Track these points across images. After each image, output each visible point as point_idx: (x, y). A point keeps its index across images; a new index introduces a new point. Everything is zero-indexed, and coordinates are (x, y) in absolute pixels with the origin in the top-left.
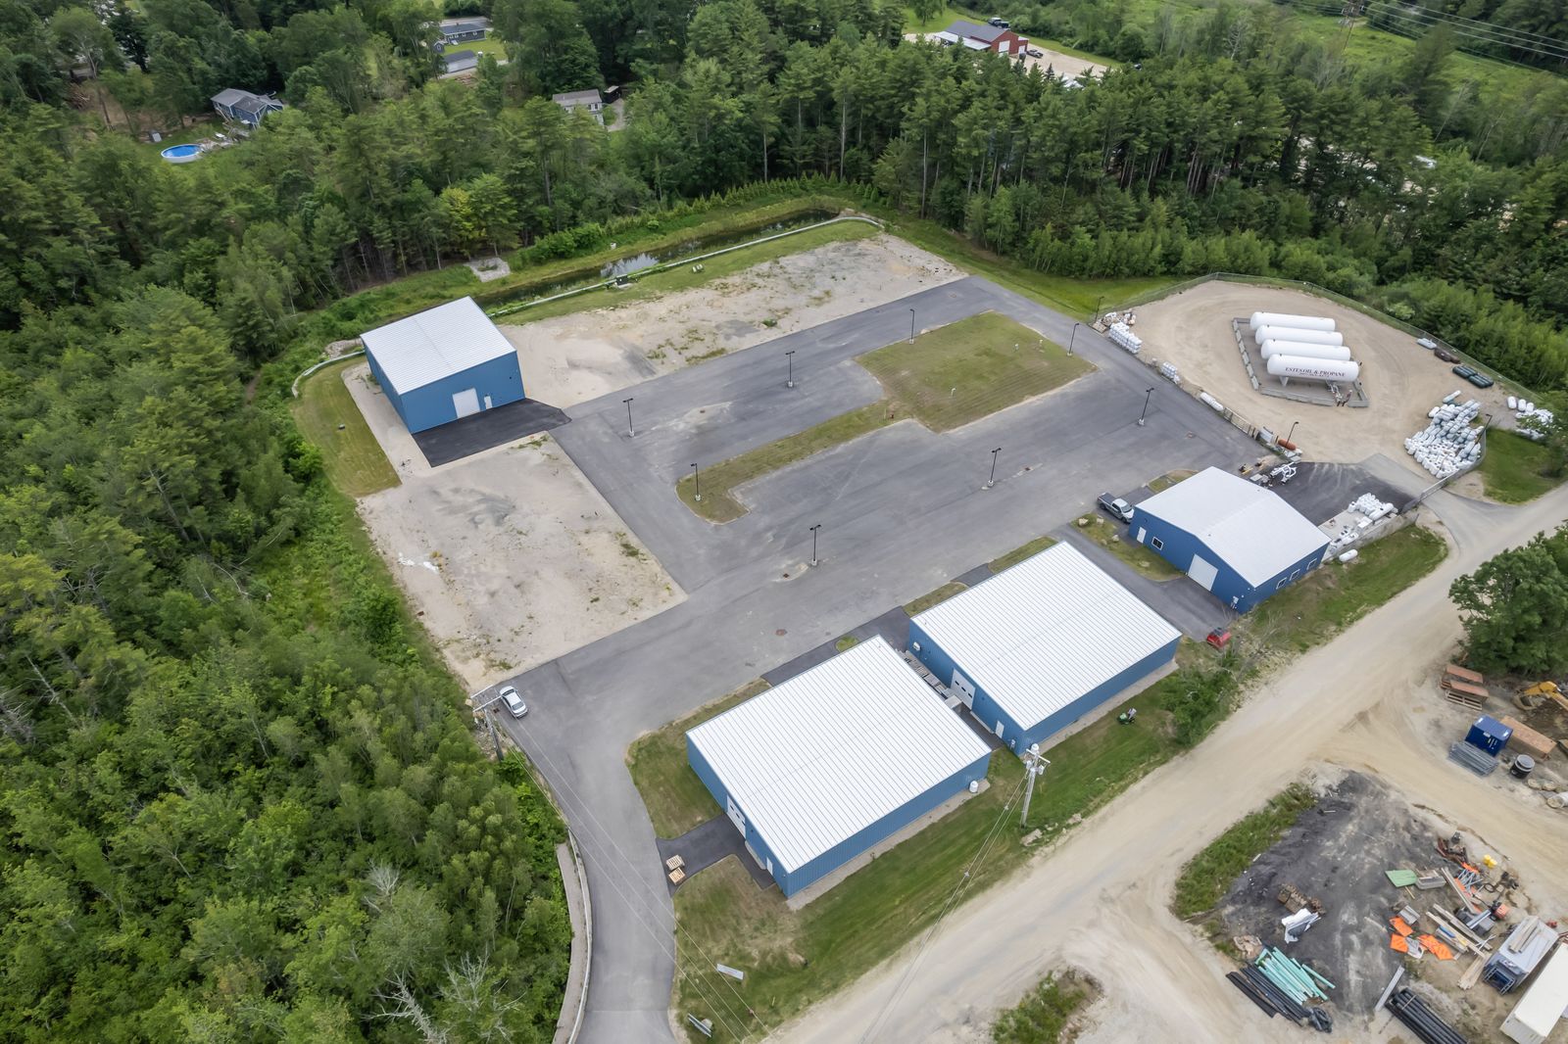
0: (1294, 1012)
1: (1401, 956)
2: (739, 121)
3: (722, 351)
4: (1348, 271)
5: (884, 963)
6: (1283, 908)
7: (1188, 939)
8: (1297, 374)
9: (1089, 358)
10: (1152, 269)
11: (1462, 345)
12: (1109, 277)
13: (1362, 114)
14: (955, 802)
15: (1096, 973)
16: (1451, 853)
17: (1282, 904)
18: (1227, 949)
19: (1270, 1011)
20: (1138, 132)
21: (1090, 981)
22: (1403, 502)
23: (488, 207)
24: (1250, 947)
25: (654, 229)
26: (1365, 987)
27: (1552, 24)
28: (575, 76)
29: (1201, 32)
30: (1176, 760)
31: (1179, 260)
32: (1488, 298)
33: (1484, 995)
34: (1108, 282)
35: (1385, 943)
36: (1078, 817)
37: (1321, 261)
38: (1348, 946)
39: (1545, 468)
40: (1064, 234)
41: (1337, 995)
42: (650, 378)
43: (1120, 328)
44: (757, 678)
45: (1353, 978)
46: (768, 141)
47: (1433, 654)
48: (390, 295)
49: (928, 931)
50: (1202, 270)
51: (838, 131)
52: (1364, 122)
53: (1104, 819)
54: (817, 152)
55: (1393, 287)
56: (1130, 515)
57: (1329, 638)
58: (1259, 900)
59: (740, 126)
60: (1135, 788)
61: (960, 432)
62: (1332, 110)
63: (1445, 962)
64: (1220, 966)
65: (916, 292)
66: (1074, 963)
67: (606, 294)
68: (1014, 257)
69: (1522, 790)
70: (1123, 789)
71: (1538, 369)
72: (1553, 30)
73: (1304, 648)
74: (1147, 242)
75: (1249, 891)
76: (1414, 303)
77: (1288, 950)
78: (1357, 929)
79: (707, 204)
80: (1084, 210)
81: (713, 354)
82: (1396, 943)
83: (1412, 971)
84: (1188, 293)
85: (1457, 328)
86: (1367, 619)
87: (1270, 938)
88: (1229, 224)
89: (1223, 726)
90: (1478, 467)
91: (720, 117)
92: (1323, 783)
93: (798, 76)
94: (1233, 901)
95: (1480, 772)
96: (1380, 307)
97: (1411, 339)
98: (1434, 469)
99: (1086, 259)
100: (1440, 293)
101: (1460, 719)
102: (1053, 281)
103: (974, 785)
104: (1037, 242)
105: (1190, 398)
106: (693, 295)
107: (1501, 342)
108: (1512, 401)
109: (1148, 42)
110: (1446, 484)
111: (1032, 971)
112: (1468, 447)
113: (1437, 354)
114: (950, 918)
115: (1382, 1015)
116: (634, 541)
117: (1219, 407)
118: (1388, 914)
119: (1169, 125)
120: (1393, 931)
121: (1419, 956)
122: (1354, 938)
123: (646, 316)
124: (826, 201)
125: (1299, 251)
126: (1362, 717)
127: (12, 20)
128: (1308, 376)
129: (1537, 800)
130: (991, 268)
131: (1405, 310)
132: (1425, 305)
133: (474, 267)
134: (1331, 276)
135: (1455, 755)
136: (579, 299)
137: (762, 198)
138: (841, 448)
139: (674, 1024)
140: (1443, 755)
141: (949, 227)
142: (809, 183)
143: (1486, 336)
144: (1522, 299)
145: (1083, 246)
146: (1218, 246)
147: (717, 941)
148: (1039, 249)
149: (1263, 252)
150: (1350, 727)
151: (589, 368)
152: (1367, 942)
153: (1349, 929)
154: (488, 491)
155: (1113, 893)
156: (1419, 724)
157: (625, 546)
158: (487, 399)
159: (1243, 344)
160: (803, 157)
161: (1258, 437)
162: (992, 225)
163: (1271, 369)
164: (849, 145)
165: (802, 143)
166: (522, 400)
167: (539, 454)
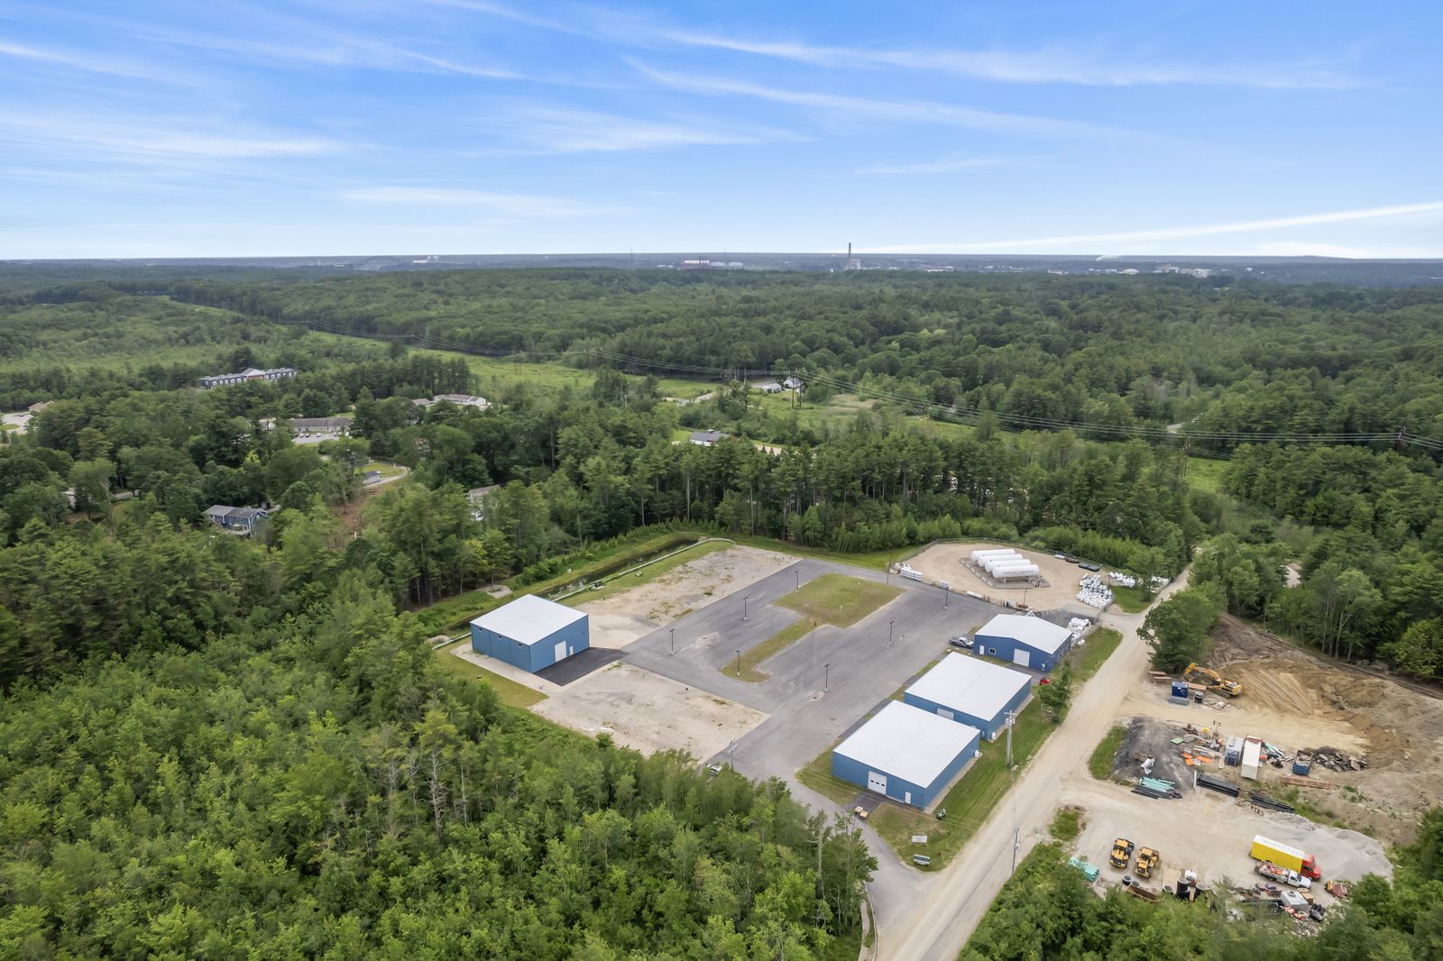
0: (1165, 796)
1: (1193, 767)
2: (628, 489)
3: (690, 610)
4: (1004, 529)
5: (985, 823)
6: (1138, 761)
7: (1107, 785)
8: (1009, 575)
9: (900, 586)
10: (903, 543)
11: (1077, 554)
12: (880, 549)
13: (980, 450)
14: (971, 763)
15: (1078, 804)
16: (1189, 730)
17: (1137, 760)
18: (1126, 784)
19: (1156, 797)
20: (873, 471)
21: (1077, 808)
22: (1092, 620)
23: (498, 549)
24: (1134, 780)
25: (590, 559)
26: (1186, 781)
27: (1029, 411)
28: (475, 479)
29: (850, 425)
30: (1058, 729)
31: (916, 535)
32: (1079, 529)
33: (1229, 769)
34: (880, 553)
35: (1185, 764)
36: (1030, 757)
37: (989, 527)
38: (1172, 769)
39: (1142, 598)
40: (851, 528)
41: (1177, 786)
42: (658, 628)
43: (907, 569)
44: (836, 738)
45: (1180, 779)
46: (644, 501)
47: (1140, 672)
48: (440, 611)
49: (995, 808)
50: (929, 540)
51: (685, 492)
52: (982, 455)
53: (1042, 754)
54: (672, 506)
55: (1031, 533)
56: (971, 643)
57: (1093, 675)
58: (1127, 763)
59: (628, 492)
60: (1047, 742)
61: (858, 626)
62: (964, 451)
63: (1210, 763)
64: (1127, 790)
65: (778, 570)
66: (1066, 803)
67: (590, 593)
68: (824, 546)
69: (1203, 707)
70: (1043, 743)
71: (1116, 560)
72: (1032, 413)
73: (1085, 680)
74: (899, 526)
75: (1121, 762)
76: (1043, 540)
77: (1150, 776)
78: (1171, 762)
79: (616, 542)
80: (858, 514)
81: (686, 612)
82: (1188, 762)
83: (1200, 770)
84: (927, 552)
85: (1071, 547)
86: (1104, 666)
87: (1139, 774)
88: (934, 515)
89: (1069, 713)
90: (1114, 602)
91: (617, 487)
92: (1126, 723)
93: (656, 461)
94: (1116, 768)
95: (1184, 704)
96: (1028, 544)
97: (1050, 556)
98: (1096, 605)
99: (867, 541)
100: (1056, 532)
101: (1167, 691)
102: (851, 556)
103: (977, 753)
104: (837, 535)
105: (963, 595)
106: (646, 588)
107: (1094, 549)
108: (1112, 574)
109: (818, 435)
110: (1105, 610)
111: (1051, 810)
112: (1106, 592)
113: (1067, 561)
114: (1001, 801)
115: (1198, 788)
116: (718, 698)
117: (980, 596)
118: (1180, 754)
119: (888, 465)
120: (1185, 759)
121: (1199, 764)
122: (1172, 765)
123: (628, 601)
124: (686, 534)
125: (975, 524)
126: (1126, 698)
127: (32, 471)
128: (1015, 575)
129: (1211, 709)
130: (812, 554)
131: (1042, 544)
132: (1051, 538)
133: (487, 590)
134: (996, 533)
135: (1171, 701)
136: (577, 597)
137: (646, 536)
138: (798, 642)
139: (907, 866)
140: (1167, 703)
141: (774, 537)
142: (671, 525)
143: (1086, 547)
144: (1094, 527)
145: (864, 533)
146: (934, 526)
147: (902, 834)
148: (840, 538)
149: (956, 527)
150: (1123, 703)
151: (617, 628)
152: (1177, 766)
153: (1168, 763)
154: (610, 691)
155: (1065, 777)
156: (1150, 695)
157: (716, 701)
158: (571, 648)
159: (972, 569)
160: (664, 510)
161: (1008, 605)
162: (809, 529)
163: (995, 575)
164: (692, 500)
165: (662, 501)
166: (589, 649)
167: (624, 671)
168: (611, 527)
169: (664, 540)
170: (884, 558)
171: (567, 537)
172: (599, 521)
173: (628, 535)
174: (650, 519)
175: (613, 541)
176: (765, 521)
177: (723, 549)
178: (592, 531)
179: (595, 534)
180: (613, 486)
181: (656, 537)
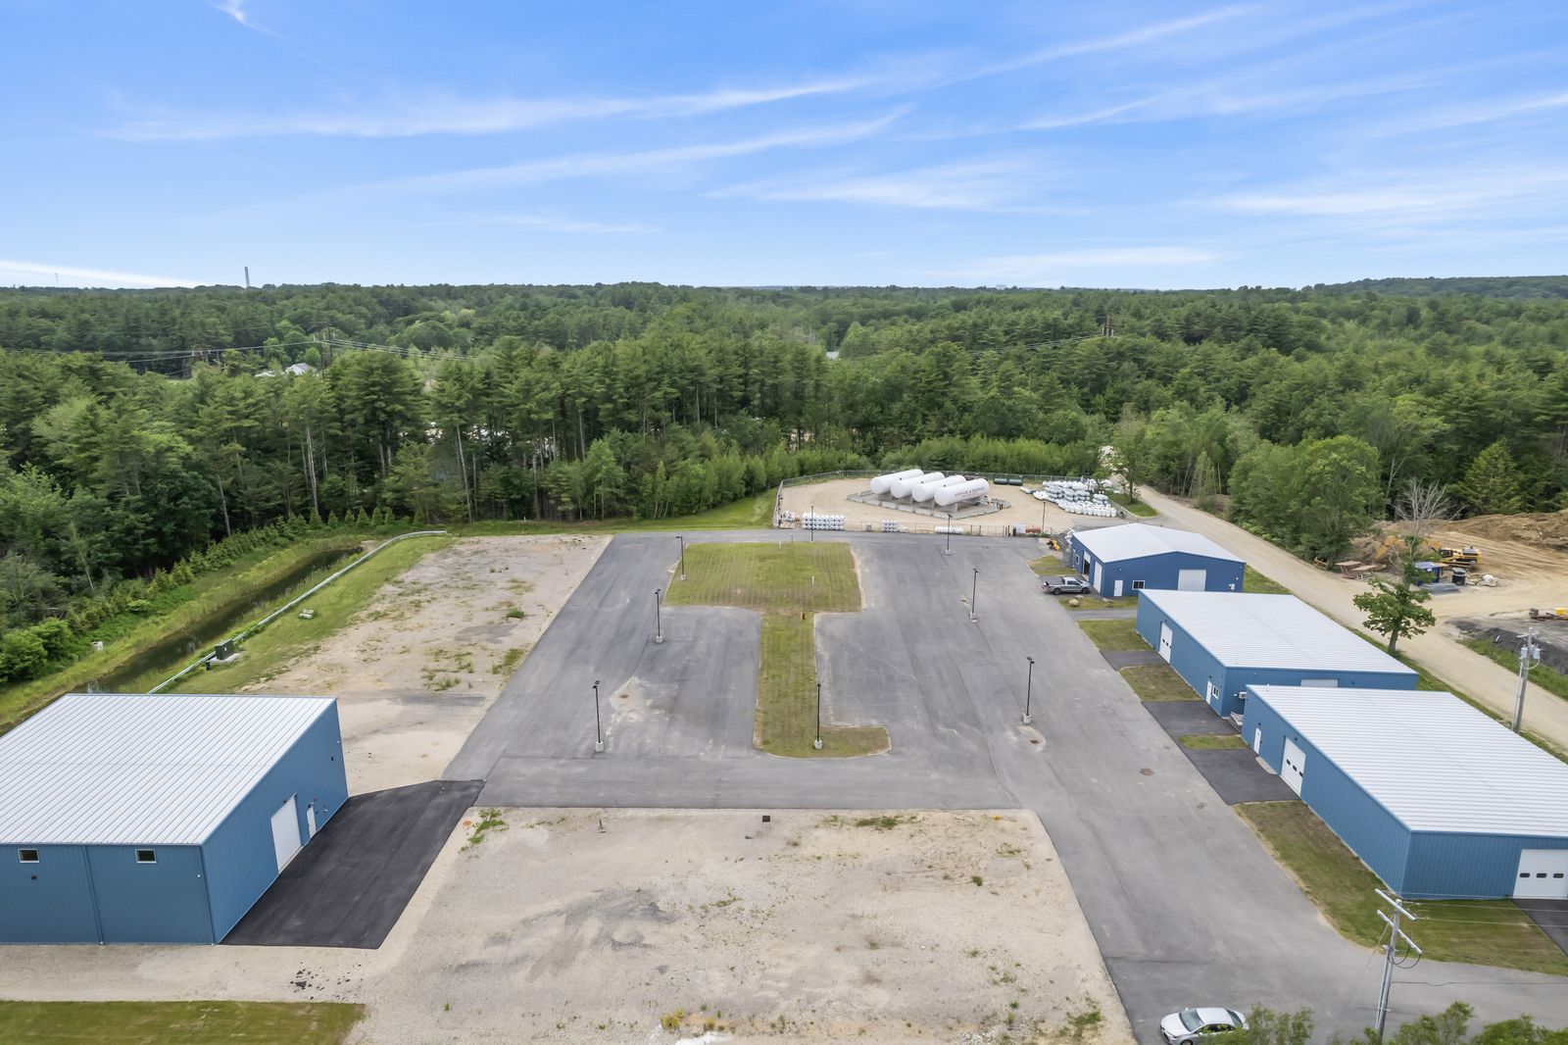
3: (515, 653)
25: (145, 612)
39: (1127, 501)
42: (486, 705)
43: (812, 515)
44: (1232, 809)
46: (221, 482)
51: (303, 463)
56: (1085, 583)
59: (188, 464)
65: (594, 556)
81: (512, 657)
91: (161, 453)
92: (1458, 633)
116: (865, 816)
117: (960, 530)
124: (331, 541)
130: (626, 526)
142: (289, 529)
157: (863, 823)
158: (311, 814)
159: (885, 504)
160: (268, 500)
161: (1015, 533)
162: (599, 483)
163: (942, 501)
164: (320, 476)
165: (258, 482)
166: (350, 803)
167: (523, 831)
168: (162, 543)
169: (289, 558)
170: (759, 506)
171: (47, 580)
172: (129, 531)
173: (211, 554)
174: (242, 521)
175: (182, 568)
176: (498, 488)
177: (447, 546)
178: (116, 555)
179: (121, 563)
180: (151, 449)
181: (267, 554)
